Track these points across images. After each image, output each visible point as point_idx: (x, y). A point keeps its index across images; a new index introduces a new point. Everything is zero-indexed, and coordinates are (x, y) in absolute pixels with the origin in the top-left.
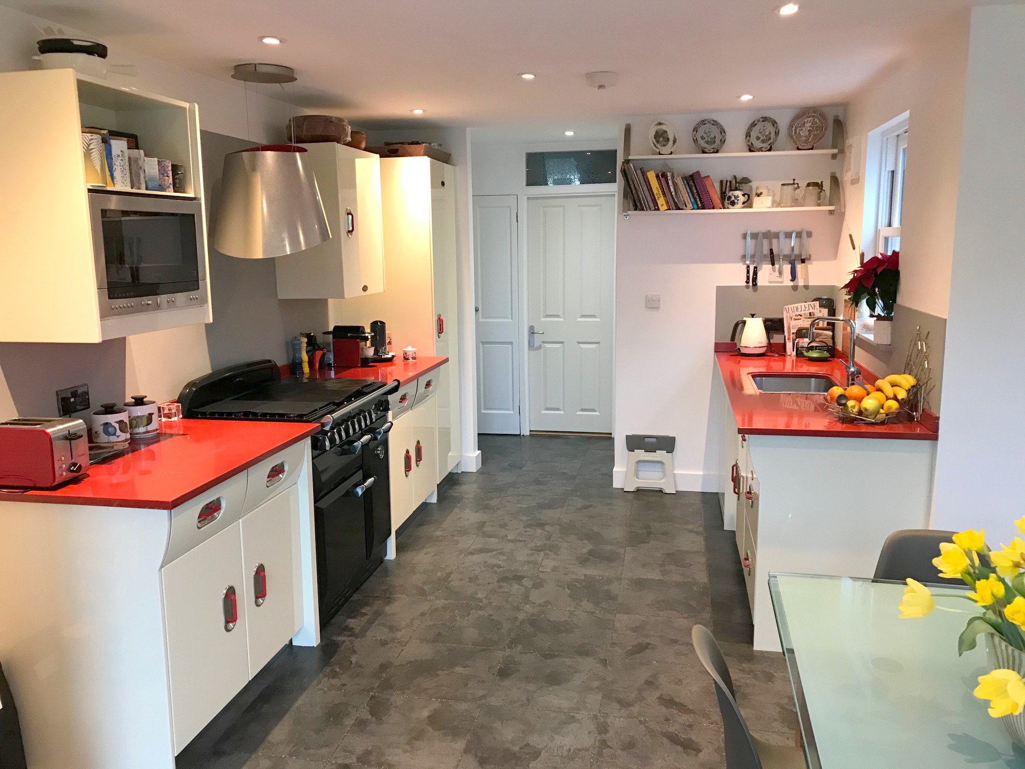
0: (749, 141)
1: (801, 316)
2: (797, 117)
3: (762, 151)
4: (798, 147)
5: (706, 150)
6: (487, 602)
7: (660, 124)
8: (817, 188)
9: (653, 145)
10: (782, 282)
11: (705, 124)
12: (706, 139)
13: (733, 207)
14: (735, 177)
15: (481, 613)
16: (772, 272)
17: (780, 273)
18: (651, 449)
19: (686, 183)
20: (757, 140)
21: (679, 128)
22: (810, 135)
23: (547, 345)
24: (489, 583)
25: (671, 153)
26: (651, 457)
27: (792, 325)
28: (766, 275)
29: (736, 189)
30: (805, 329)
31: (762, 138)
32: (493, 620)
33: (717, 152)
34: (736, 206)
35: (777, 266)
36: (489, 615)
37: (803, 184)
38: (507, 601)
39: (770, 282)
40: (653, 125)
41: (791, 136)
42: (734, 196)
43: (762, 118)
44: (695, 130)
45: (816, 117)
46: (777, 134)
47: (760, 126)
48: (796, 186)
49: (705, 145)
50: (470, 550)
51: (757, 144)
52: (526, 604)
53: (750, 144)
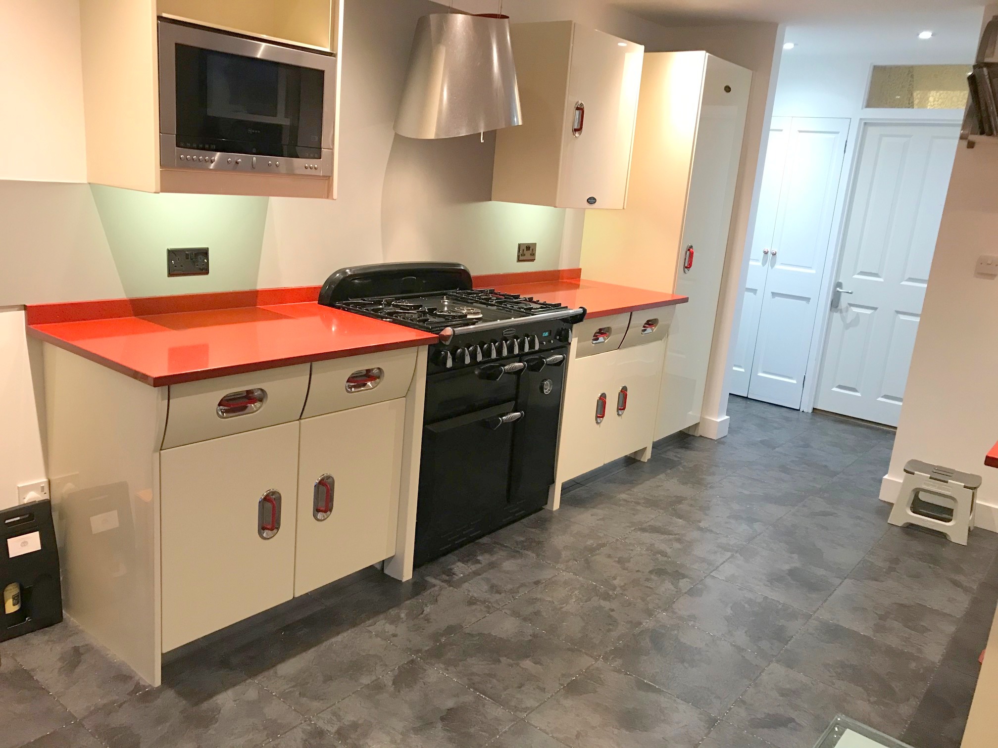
6: (621, 592)
15: (603, 603)
23: (854, 309)
24: (638, 571)
26: (939, 488)
32: (610, 617)
36: (610, 609)
38: (643, 599)
50: (645, 526)
52: (665, 610)
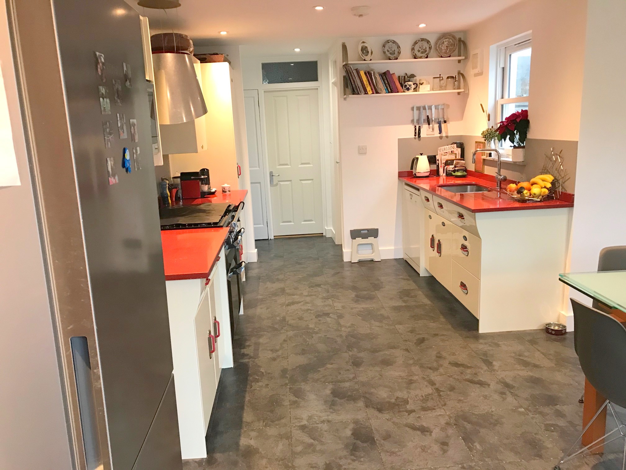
0: (414, 53)
1: (447, 153)
2: (439, 39)
3: (422, 58)
4: (441, 56)
5: (391, 58)
6: (318, 329)
7: (363, 42)
8: (453, 79)
9: (361, 55)
10: (434, 135)
11: (389, 43)
12: (390, 52)
13: (408, 91)
14: (406, 74)
15: (319, 335)
16: (428, 129)
17: (433, 129)
18: (365, 237)
19: (381, 78)
20: (419, 52)
21: (374, 45)
22: (447, 49)
23: (282, 183)
24: (312, 319)
25: (371, 60)
26: (366, 241)
27: (442, 158)
28: (425, 131)
29: (409, 81)
30: (449, 161)
31: (421, 51)
33: (397, 59)
34: (410, 91)
35: (431, 125)
36: (324, 336)
37: (445, 77)
38: (329, 327)
39: (427, 135)
40: (360, 43)
41: (437, 50)
42: (409, 85)
43: (421, 39)
44: (384, 46)
45: (451, 39)
46: (430, 48)
47: (420, 44)
48: (441, 78)
49: (390, 55)
50: (286, 303)
51: (419, 54)
52: (341, 327)
53: (414, 54)
